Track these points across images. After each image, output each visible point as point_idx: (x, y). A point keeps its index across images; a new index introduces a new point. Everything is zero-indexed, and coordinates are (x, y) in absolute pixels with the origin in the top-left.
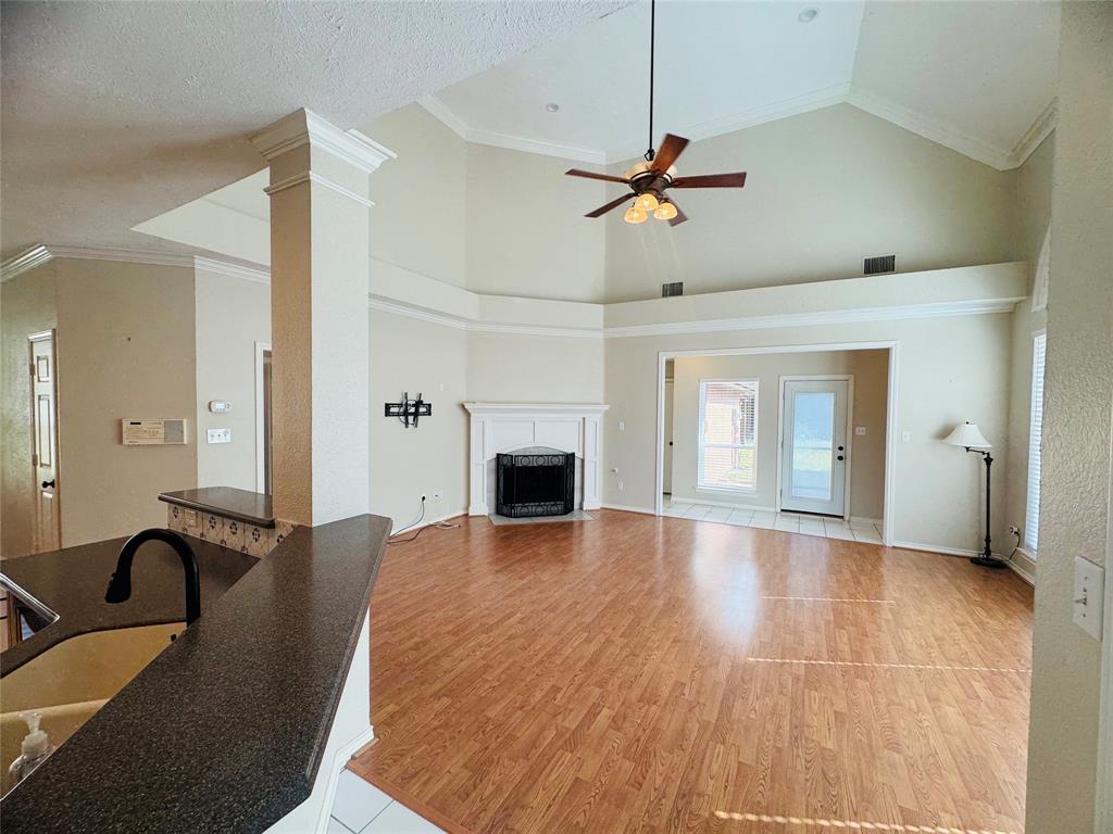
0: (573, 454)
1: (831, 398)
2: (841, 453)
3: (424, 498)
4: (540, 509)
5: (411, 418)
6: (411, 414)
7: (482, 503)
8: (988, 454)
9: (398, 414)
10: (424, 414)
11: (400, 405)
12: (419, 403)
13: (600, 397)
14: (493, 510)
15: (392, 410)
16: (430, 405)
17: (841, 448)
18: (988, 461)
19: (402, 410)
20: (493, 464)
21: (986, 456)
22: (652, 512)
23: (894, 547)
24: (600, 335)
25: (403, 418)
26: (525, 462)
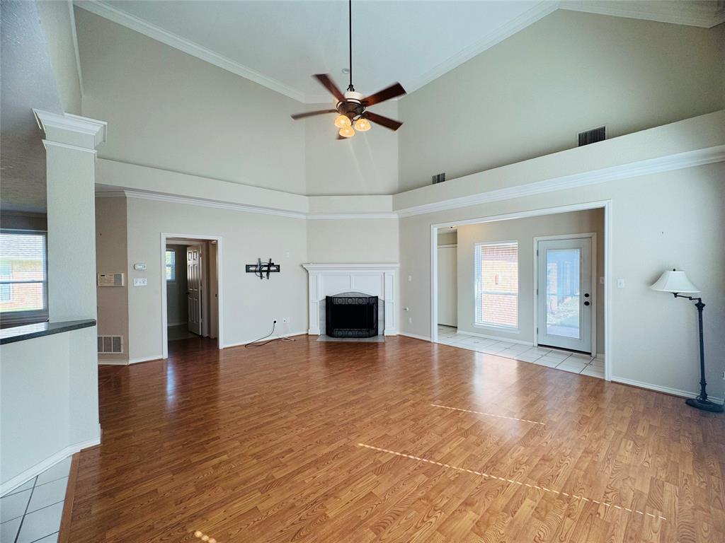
0: (377, 297)
1: (577, 254)
2: (587, 299)
3: (275, 322)
4: (350, 333)
5: (264, 274)
6: (264, 271)
7: (317, 326)
8: (700, 299)
9: (255, 271)
10: (274, 271)
11: (256, 266)
12: (270, 265)
13: (397, 259)
14: (324, 332)
15: (251, 269)
16: (279, 266)
17: (587, 295)
18: (700, 306)
19: (258, 269)
20: (325, 302)
21: (697, 301)
22: (429, 340)
23: (612, 382)
24: (395, 216)
25: (258, 274)
26: (340, 302)
